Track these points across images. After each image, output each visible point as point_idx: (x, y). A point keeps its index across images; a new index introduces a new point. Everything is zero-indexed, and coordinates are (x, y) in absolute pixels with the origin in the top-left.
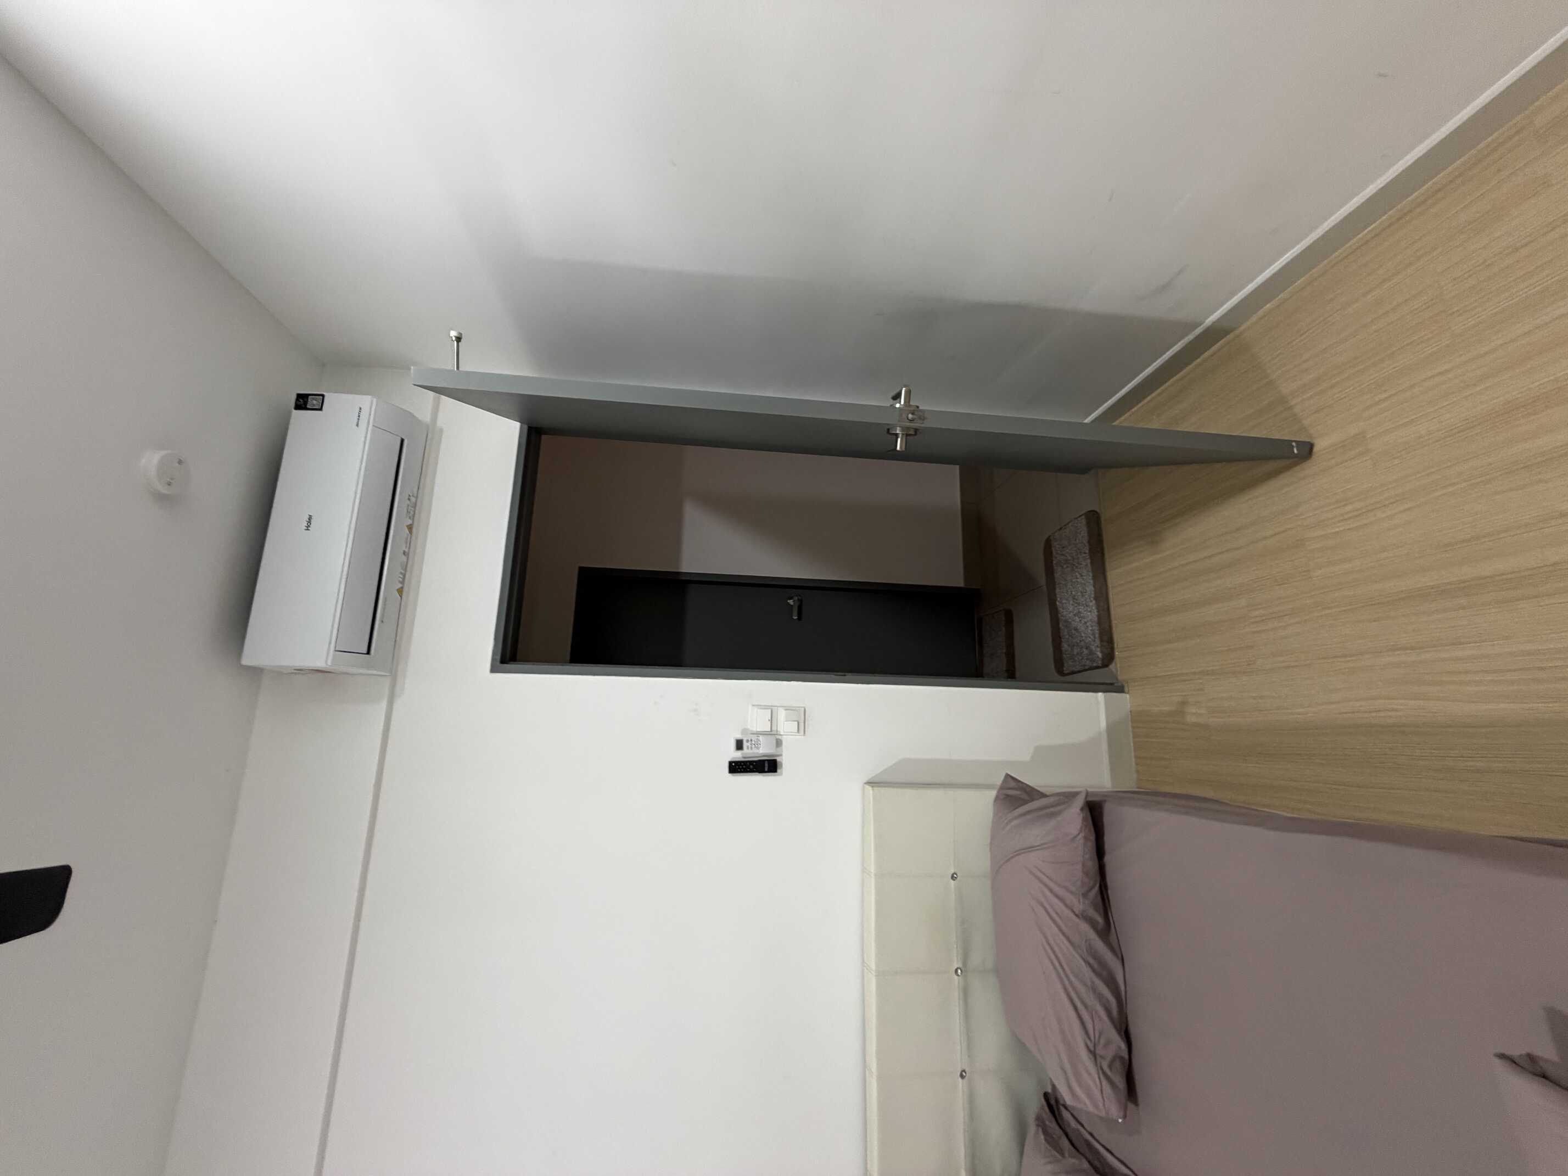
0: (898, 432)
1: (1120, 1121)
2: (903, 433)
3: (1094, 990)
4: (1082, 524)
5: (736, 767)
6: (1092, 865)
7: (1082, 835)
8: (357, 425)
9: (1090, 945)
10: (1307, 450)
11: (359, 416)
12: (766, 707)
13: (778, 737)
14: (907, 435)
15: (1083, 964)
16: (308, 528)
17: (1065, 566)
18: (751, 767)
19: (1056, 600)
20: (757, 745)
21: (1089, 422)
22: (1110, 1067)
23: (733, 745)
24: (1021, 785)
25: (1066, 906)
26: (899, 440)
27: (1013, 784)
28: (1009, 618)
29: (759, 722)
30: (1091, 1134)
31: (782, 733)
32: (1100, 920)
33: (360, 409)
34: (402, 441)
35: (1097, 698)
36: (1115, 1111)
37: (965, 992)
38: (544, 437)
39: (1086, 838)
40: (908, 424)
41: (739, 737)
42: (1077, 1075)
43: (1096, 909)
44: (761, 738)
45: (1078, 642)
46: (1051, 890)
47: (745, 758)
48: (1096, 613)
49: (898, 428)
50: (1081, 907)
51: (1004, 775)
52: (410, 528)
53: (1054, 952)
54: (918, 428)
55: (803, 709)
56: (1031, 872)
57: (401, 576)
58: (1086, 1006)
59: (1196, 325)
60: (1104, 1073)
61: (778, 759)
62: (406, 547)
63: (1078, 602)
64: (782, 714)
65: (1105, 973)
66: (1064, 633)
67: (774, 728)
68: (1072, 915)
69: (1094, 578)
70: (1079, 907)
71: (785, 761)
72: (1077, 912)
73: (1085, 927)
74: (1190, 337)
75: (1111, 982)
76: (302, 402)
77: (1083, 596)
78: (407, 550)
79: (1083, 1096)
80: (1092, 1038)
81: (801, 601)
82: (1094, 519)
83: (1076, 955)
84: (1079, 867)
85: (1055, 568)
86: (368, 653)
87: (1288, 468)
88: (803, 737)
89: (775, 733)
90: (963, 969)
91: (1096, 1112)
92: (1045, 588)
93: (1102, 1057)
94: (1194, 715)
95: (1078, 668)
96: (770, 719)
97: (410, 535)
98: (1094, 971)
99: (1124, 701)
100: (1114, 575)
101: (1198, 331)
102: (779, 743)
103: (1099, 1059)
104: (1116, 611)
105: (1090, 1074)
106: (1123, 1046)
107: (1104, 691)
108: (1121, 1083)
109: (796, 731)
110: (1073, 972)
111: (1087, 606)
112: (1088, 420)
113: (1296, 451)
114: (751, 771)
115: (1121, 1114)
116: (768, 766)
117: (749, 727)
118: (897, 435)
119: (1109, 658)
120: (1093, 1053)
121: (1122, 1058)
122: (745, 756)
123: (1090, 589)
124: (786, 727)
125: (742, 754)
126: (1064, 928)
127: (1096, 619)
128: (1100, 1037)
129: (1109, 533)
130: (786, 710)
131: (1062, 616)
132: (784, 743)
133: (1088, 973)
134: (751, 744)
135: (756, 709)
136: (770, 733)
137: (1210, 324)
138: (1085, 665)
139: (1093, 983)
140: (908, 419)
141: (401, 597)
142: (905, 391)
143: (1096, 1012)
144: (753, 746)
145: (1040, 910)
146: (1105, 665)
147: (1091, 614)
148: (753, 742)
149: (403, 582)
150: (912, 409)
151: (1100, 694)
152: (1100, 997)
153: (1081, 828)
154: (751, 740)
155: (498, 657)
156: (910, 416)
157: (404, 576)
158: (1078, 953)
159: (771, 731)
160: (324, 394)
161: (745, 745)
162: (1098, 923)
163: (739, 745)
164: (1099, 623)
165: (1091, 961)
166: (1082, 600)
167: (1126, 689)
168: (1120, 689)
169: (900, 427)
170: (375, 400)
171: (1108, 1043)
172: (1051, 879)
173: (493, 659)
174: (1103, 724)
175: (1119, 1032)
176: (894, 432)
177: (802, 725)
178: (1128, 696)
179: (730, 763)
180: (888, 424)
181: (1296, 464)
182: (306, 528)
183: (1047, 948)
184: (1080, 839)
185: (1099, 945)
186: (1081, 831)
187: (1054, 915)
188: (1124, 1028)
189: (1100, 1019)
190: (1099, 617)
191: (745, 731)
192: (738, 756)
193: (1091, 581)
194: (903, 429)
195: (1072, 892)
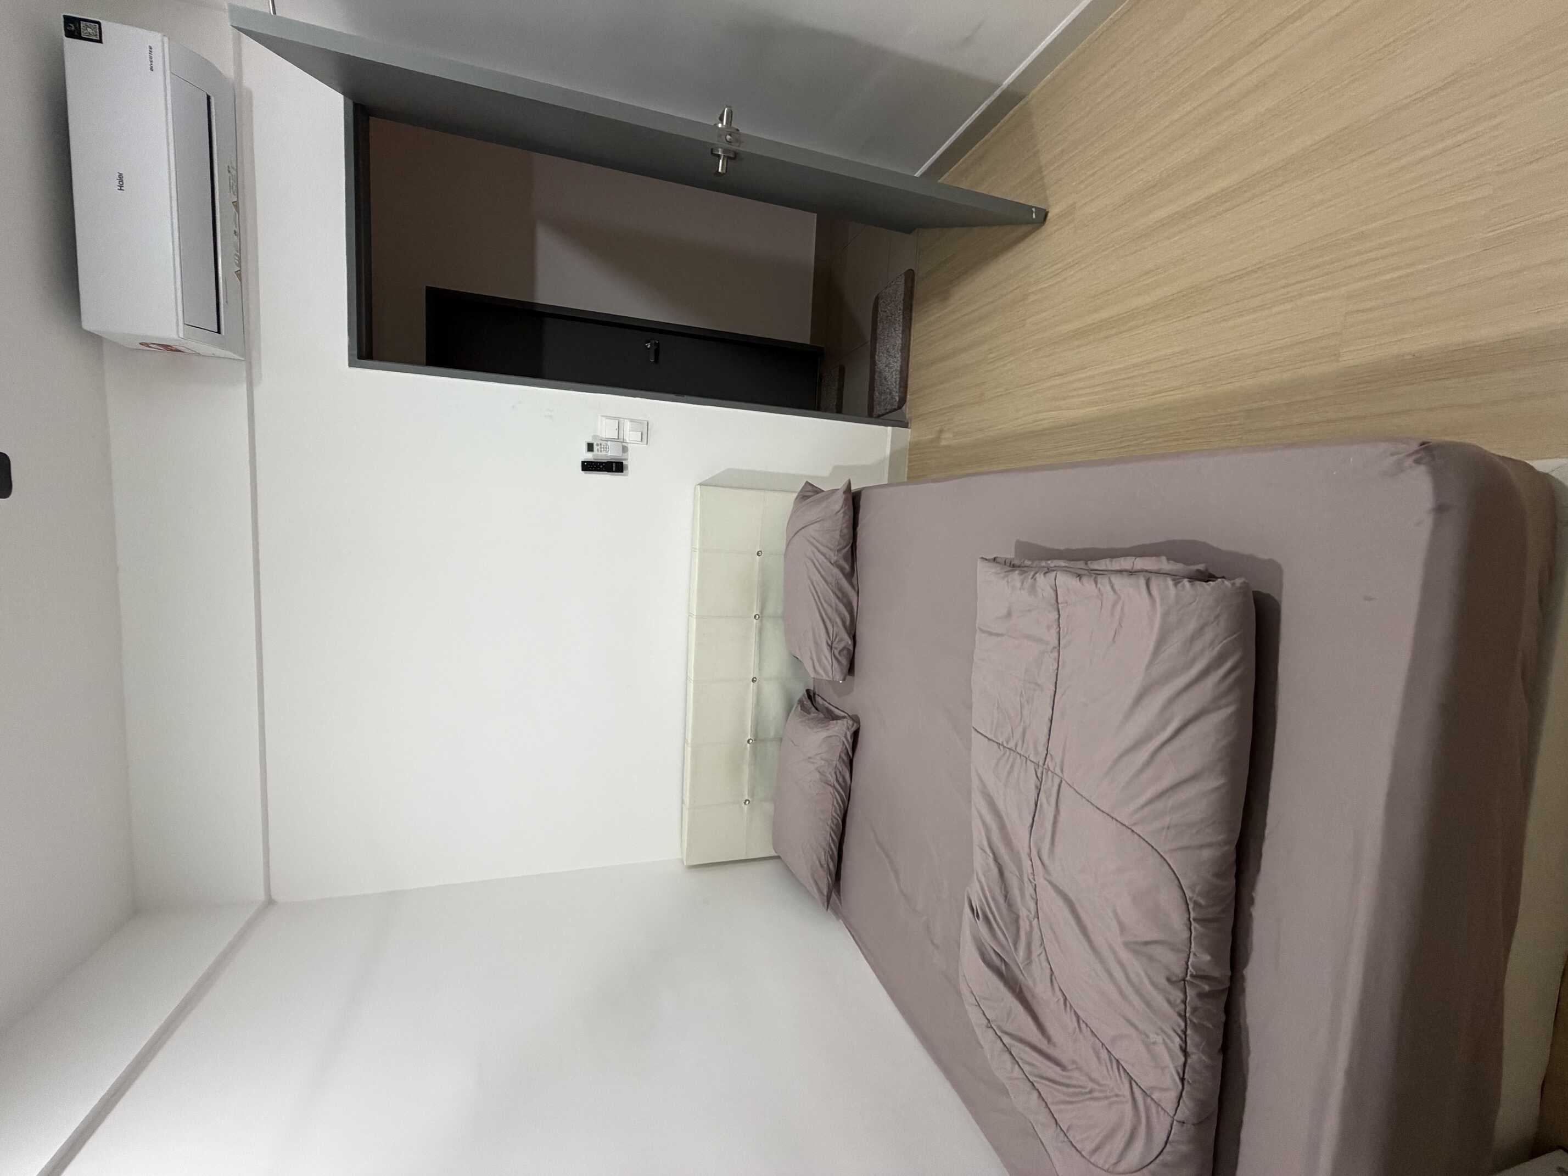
0: (720, 153)
1: (841, 682)
2: (725, 155)
3: (837, 610)
4: (901, 281)
5: (588, 466)
6: (847, 532)
7: (842, 511)
8: (152, 69)
9: (838, 583)
10: (1043, 216)
11: (151, 62)
12: (615, 418)
13: (624, 444)
14: (729, 158)
15: (832, 594)
16: (121, 187)
17: (885, 322)
18: (601, 467)
19: (875, 354)
20: (606, 448)
21: (918, 176)
22: (840, 653)
23: (585, 447)
24: (814, 488)
25: (826, 558)
26: (721, 161)
27: (810, 488)
28: (842, 370)
29: (607, 430)
30: (829, 703)
31: (628, 442)
32: (847, 567)
33: (150, 48)
34: (209, 98)
35: (887, 430)
36: (838, 677)
37: (761, 631)
38: (372, 119)
39: (845, 513)
40: (728, 146)
41: (590, 441)
42: (819, 661)
43: (845, 559)
44: (609, 443)
45: (885, 389)
46: (817, 548)
47: (595, 459)
48: (900, 364)
49: (720, 149)
50: (835, 558)
51: (804, 482)
52: (236, 205)
53: (815, 589)
54: (737, 151)
55: (646, 422)
56: (808, 540)
57: (237, 258)
58: (830, 619)
59: (998, 86)
60: (835, 656)
61: (625, 463)
62: (236, 227)
63: (890, 354)
64: (628, 425)
65: (845, 600)
66: (877, 383)
67: (621, 437)
68: (829, 564)
69: (903, 331)
70: (834, 558)
71: (630, 463)
72: (832, 562)
73: (836, 571)
74: (992, 98)
75: (849, 606)
76: (73, 28)
77: (894, 349)
78: (237, 230)
79: (821, 671)
80: (831, 637)
81: (658, 345)
82: (910, 276)
83: (828, 589)
84: (838, 532)
85: (879, 324)
86: (219, 332)
87: (1030, 233)
88: (645, 446)
89: (622, 440)
90: (760, 616)
91: (827, 679)
92: (869, 343)
93: (836, 648)
94: (947, 439)
95: (883, 412)
96: (617, 428)
97: (237, 213)
98: (838, 598)
99: (906, 435)
100: (916, 328)
101: (998, 92)
102: (625, 449)
103: (833, 649)
104: (913, 361)
105: (826, 658)
106: (850, 642)
107: (893, 426)
108: (845, 662)
109: (640, 440)
110: (825, 601)
111: (895, 357)
112: (917, 174)
113: (1034, 216)
114: (601, 470)
115: (842, 678)
116: (616, 467)
117: (599, 434)
118: (719, 156)
119: (903, 401)
120: (831, 647)
121: (849, 650)
122: (596, 458)
123: (899, 342)
124: (631, 435)
125: (593, 455)
126: (823, 573)
127: (899, 368)
128: (836, 637)
129: (919, 289)
130: (631, 421)
131: (878, 368)
132: (629, 449)
133: (833, 599)
134: (601, 448)
135: (604, 419)
136: (617, 440)
137: (1007, 86)
138: (886, 409)
139: (836, 605)
140: (727, 141)
141: (240, 280)
142: (728, 113)
143: (836, 623)
144: (603, 449)
145: (810, 564)
146: (900, 408)
147: (897, 365)
148: (603, 446)
149: (239, 265)
150: (733, 130)
151: (890, 428)
152: (840, 614)
153: (842, 506)
154: (601, 444)
155: (355, 352)
156: (728, 137)
157: (240, 258)
158: (829, 587)
159: (618, 439)
160: (101, 21)
161: (595, 448)
162: (845, 569)
163: (590, 447)
164: (901, 372)
165: (838, 593)
166: (892, 352)
167: (909, 426)
168: (905, 425)
169: (721, 148)
170: (166, 39)
171: (841, 640)
172: (818, 541)
173: (350, 355)
174: (888, 452)
175: (849, 634)
176: (717, 153)
177: (645, 434)
178: (910, 430)
179: (583, 463)
180: (713, 144)
181: (1038, 228)
182: (119, 188)
183: (812, 587)
184: (841, 515)
185: (845, 583)
186: (842, 507)
187: (818, 566)
188: (853, 632)
189: (838, 626)
190: (901, 367)
191: (595, 437)
192: (590, 457)
193: (901, 335)
194: (725, 151)
195: (831, 549)
